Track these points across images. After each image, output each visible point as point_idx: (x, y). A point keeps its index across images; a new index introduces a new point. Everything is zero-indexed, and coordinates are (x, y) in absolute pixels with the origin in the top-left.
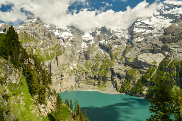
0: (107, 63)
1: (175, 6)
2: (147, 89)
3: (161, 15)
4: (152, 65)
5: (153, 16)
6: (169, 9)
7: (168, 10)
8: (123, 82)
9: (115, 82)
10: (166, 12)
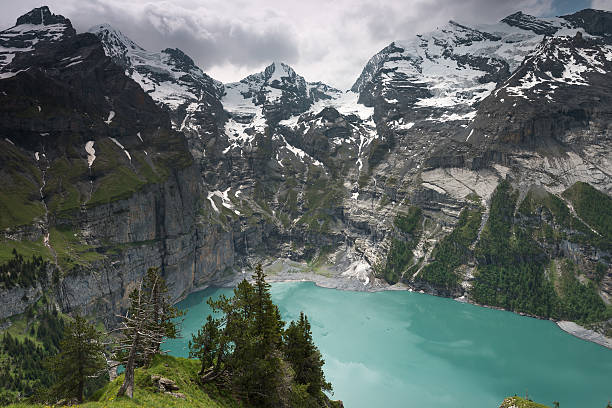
0: (320, 192)
1: (485, 35)
2: (470, 274)
3: (446, 55)
4: (469, 204)
5: (424, 57)
6: (469, 41)
7: (467, 43)
8: (385, 251)
9: (359, 251)
10: (461, 50)
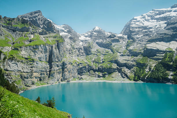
2: (172, 73)
3: (152, 19)
4: (167, 51)
6: (160, 14)
8: (134, 71)
9: (123, 73)
10: (157, 17)
